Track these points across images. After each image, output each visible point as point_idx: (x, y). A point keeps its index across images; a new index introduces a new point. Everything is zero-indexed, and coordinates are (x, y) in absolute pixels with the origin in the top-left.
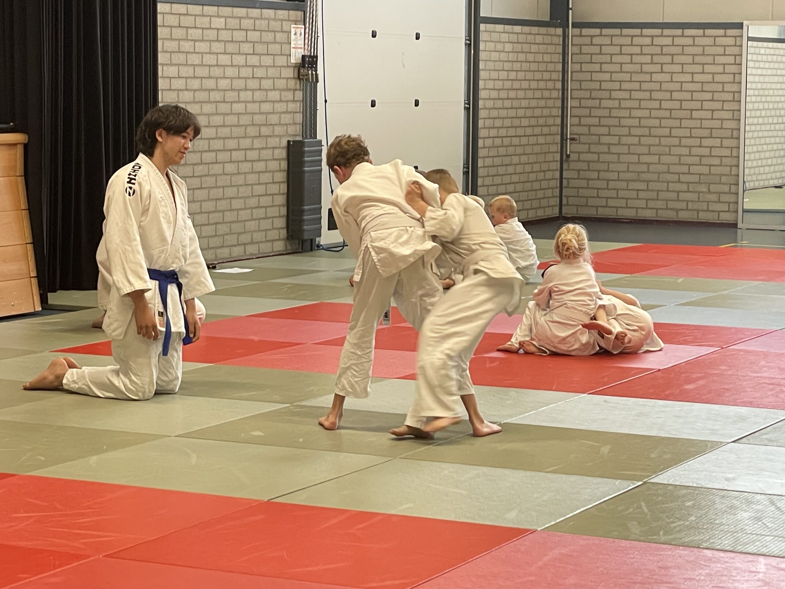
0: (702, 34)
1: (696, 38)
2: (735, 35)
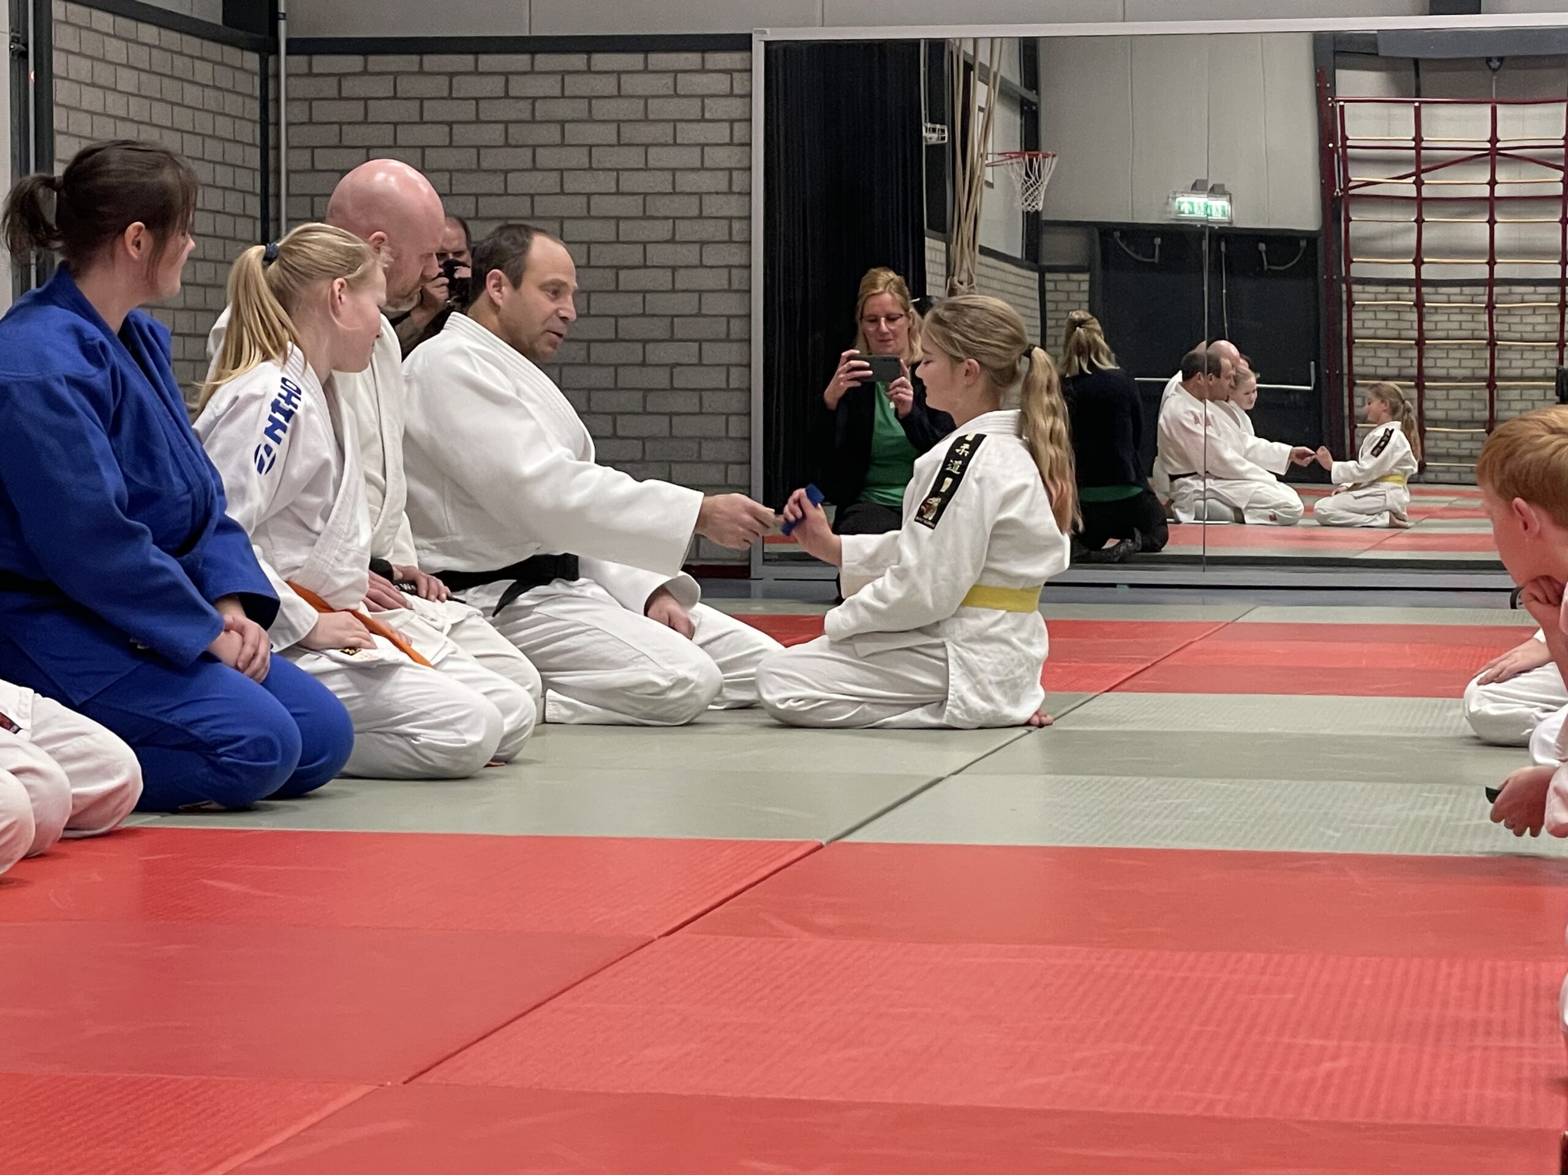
0: (641, 67)
1: (624, 77)
2: (729, 66)
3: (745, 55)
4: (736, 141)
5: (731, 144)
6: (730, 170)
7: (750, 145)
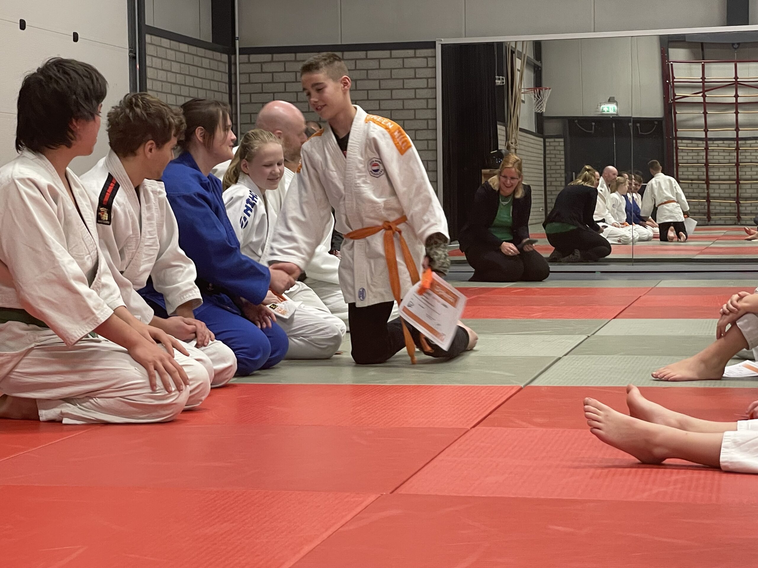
0: (389, 56)
1: (381, 61)
2: (426, 55)
3: (433, 50)
4: (429, 87)
5: (427, 88)
6: (427, 99)
7: (436, 88)
